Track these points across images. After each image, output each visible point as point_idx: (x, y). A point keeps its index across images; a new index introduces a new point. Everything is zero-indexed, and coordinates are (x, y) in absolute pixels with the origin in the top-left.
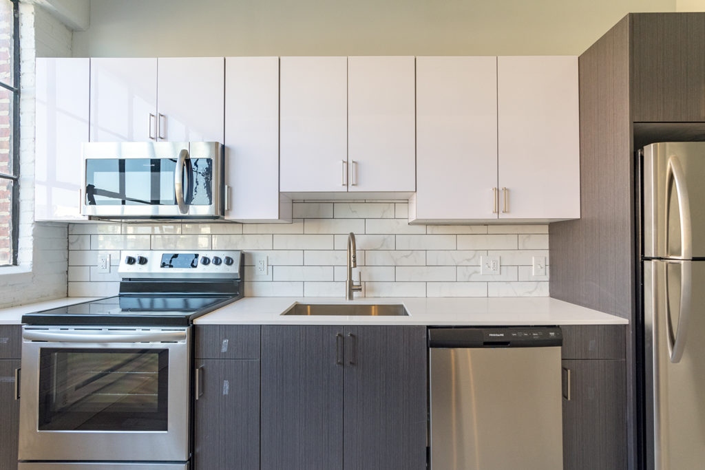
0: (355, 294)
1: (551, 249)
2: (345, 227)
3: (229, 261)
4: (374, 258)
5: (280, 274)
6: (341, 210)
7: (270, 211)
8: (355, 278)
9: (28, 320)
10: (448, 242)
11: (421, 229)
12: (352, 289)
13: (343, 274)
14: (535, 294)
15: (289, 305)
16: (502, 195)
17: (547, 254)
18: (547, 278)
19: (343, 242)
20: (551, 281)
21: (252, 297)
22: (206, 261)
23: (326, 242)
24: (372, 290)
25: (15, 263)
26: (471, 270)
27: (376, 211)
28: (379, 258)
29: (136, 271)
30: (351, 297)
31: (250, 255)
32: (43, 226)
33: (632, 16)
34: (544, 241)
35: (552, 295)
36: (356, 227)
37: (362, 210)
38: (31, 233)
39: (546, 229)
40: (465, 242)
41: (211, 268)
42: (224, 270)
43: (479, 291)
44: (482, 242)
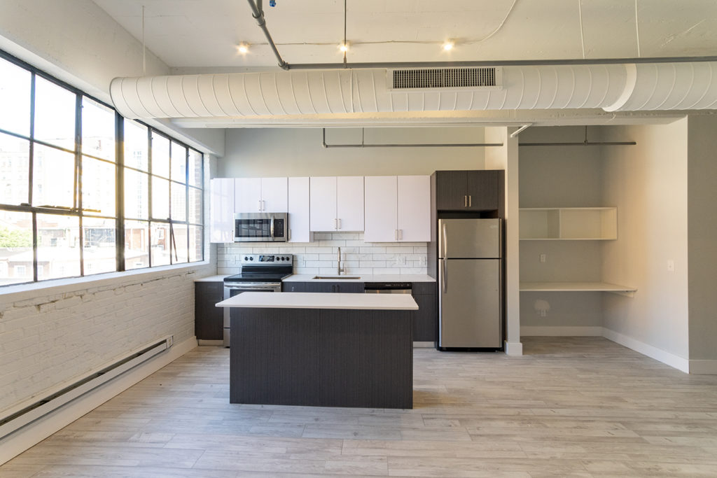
0: (341, 273)
1: (428, 253)
2: (336, 244)
3: (288, 259)
4: (349, 257)
5: (309, 264)
6: (335, 237)
7: (306, 238)
8: (341, 266)
9: (226, 280)
10: (383, 250)
11: (371, 245)
12: (340, 270)
13: (336, 264)
14: (421, 273)
15: (315, 276)
16: (399, 232)
17: (426, 255)
18: (426, 266)
19: (336, 250)
20: (428, 267)
21: (296, 274)
22: (278, 259)
23: (328, 250)
24: (349, 271)
25: (203, 260)
26: (393, 262)
27: (351, 237)
28: (352, 257)
29: (249, 263)
30: (339, 274)
31: (296, 256)
32: (212, 244)
33: (437, 172)
34: (425, 250)
35: (428, 273)
36: (341, 244)
37: (345, 236)
38: (209, 247)
39: (426, 245)
40: (390, 250)
41: (280, 262)
42: (285, 262)
43: (396, 272)
44: (398, 250)
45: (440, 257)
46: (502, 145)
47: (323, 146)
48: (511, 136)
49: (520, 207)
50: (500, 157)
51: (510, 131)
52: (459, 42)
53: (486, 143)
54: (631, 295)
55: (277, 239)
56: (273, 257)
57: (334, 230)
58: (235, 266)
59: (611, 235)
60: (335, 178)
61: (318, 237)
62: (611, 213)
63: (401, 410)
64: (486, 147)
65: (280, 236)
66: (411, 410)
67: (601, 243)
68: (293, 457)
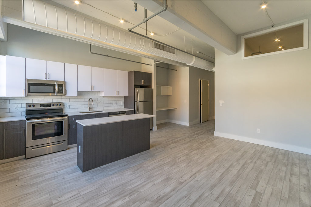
0: (90, 110)
1: (124, 100)
3: (60, 105)
5: (71, 107)
6: (86, 93)
8: (90, 107)
10: (107, 99)
11: (103, 97)
13: (87, 106)
14: (122, 108)
16: (118, 92)
17: (123, 101)
20: (124, 105)
23: (83, 100)
26: (111, 104)
29: (32, 108)
30: (89, 111)
31: (64, 103)
35: (124, 108)
39: (123, 97)
40: (110, 99)
41: (55, 107)
42: (58, 107)
43: (113, 108)
44: (113, 99)
45: (136, 101)
46: (151, 65)
47: (90, 52)
48: (155, 63)
49: (157, 85)
50: (151, 69)
51: (155, 61)
52: (155, 34)
53: (142, 62)
54: (176, 110)
55: (59, 94)
56: (50, 104)
57: (90, 90)
58: (18, 111)
59: (171, 94)
60: (91, 67)
61: (80, 94)
62: (171, 88)
63: (147, 151)
64: (142, 64)
65: (61, 93)
66: (150, 150)
67: (168, 96)
68: (136, 172)
